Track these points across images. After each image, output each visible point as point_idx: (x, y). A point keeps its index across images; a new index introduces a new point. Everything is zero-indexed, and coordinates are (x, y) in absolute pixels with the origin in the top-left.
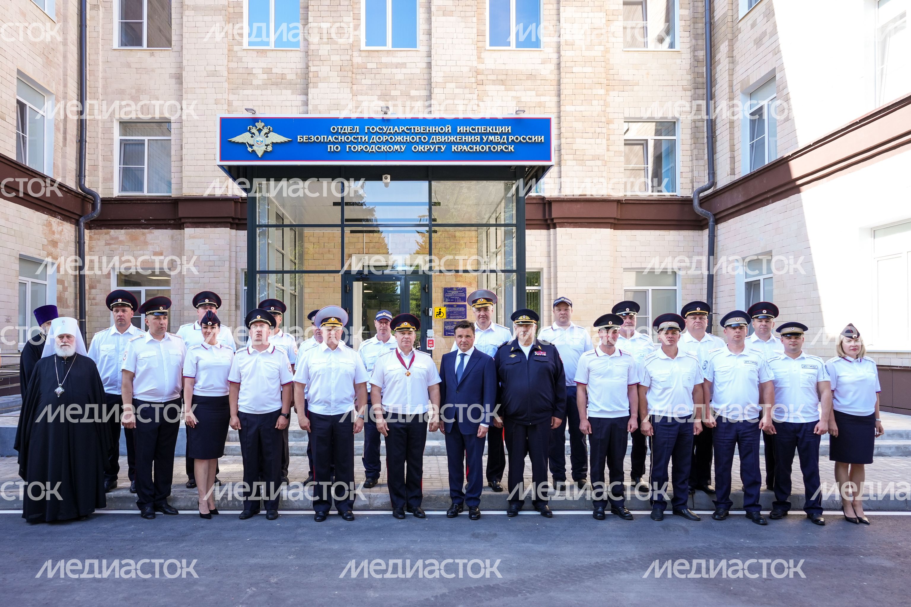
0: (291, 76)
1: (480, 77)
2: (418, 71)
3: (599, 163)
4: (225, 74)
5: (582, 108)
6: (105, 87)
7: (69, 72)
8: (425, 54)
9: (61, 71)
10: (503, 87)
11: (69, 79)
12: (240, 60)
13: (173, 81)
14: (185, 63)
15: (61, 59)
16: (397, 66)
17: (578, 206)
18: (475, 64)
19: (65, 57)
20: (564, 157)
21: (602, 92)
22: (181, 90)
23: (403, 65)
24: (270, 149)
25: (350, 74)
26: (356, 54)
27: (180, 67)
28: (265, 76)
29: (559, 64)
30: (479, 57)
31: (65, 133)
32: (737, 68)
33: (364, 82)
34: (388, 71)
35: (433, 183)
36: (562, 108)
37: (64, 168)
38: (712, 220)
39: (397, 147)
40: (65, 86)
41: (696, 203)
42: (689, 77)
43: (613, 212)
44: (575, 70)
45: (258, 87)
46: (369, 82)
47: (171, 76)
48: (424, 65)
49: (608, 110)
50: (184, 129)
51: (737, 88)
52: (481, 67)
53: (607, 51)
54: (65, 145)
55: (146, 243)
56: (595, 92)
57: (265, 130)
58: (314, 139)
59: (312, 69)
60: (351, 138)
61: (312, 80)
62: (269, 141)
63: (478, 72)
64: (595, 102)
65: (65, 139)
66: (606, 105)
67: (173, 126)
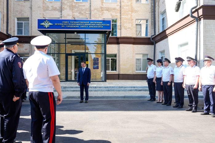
0: (58, 8)
1: (102, 9)
2: (88, 7)
3: (130, 29)
4: (42, 7)
5: (126, 16)
6: (13, 10)
7: (4, 7)
8: (89, 3)
9: (2, 6)
10: (108, 11)
11: (4, 8)
12: (46, 4)
13: (30, 9)
14: (32, 4)
15: (2, 3)
16: (83, 6)
17: (125, 39)
18: (101, 6)
19: (3, 3)
20: (122, 28)
21: (130, 13)
22: (32, 11)
23: (85, 6)
24: (49, 26)
25: (72, 8)
26: (73, 3)
27: (31, 5)
28: (52, 8)
29: (121, 6)
30: (102, 4)
31: (3, 21)
32: (160, 8)
33: (75, 9)
34: (81, 7)
35: (86, 34)
36: (121, 16)
37: (3, 29)
38: (155, 43)
39: (77, 26)
40: (3, 10)
41: (151, 39)
42: (150, 10)
43: (133, 41)
44: (124, 8)
45: (50, 10)
46: (76, 9)
47: (29, 7)
48: (89, 6)
49: (132, 17)
50: (32, 20)
51: (160, 13)
52: (103, 6)
53: (132, 3)
54: (3, 24)
55: (23, 47)
56: (129, 13)
57: (48, 22)
58: (59, 24)
59: (63, 6)
60: (67, 24)
61: (63, 9)
62: (48, 25)
63: (102, 8)
64: (129, 15)
65: (3, 22)
66: (132, 16)
67: (30, 19)
